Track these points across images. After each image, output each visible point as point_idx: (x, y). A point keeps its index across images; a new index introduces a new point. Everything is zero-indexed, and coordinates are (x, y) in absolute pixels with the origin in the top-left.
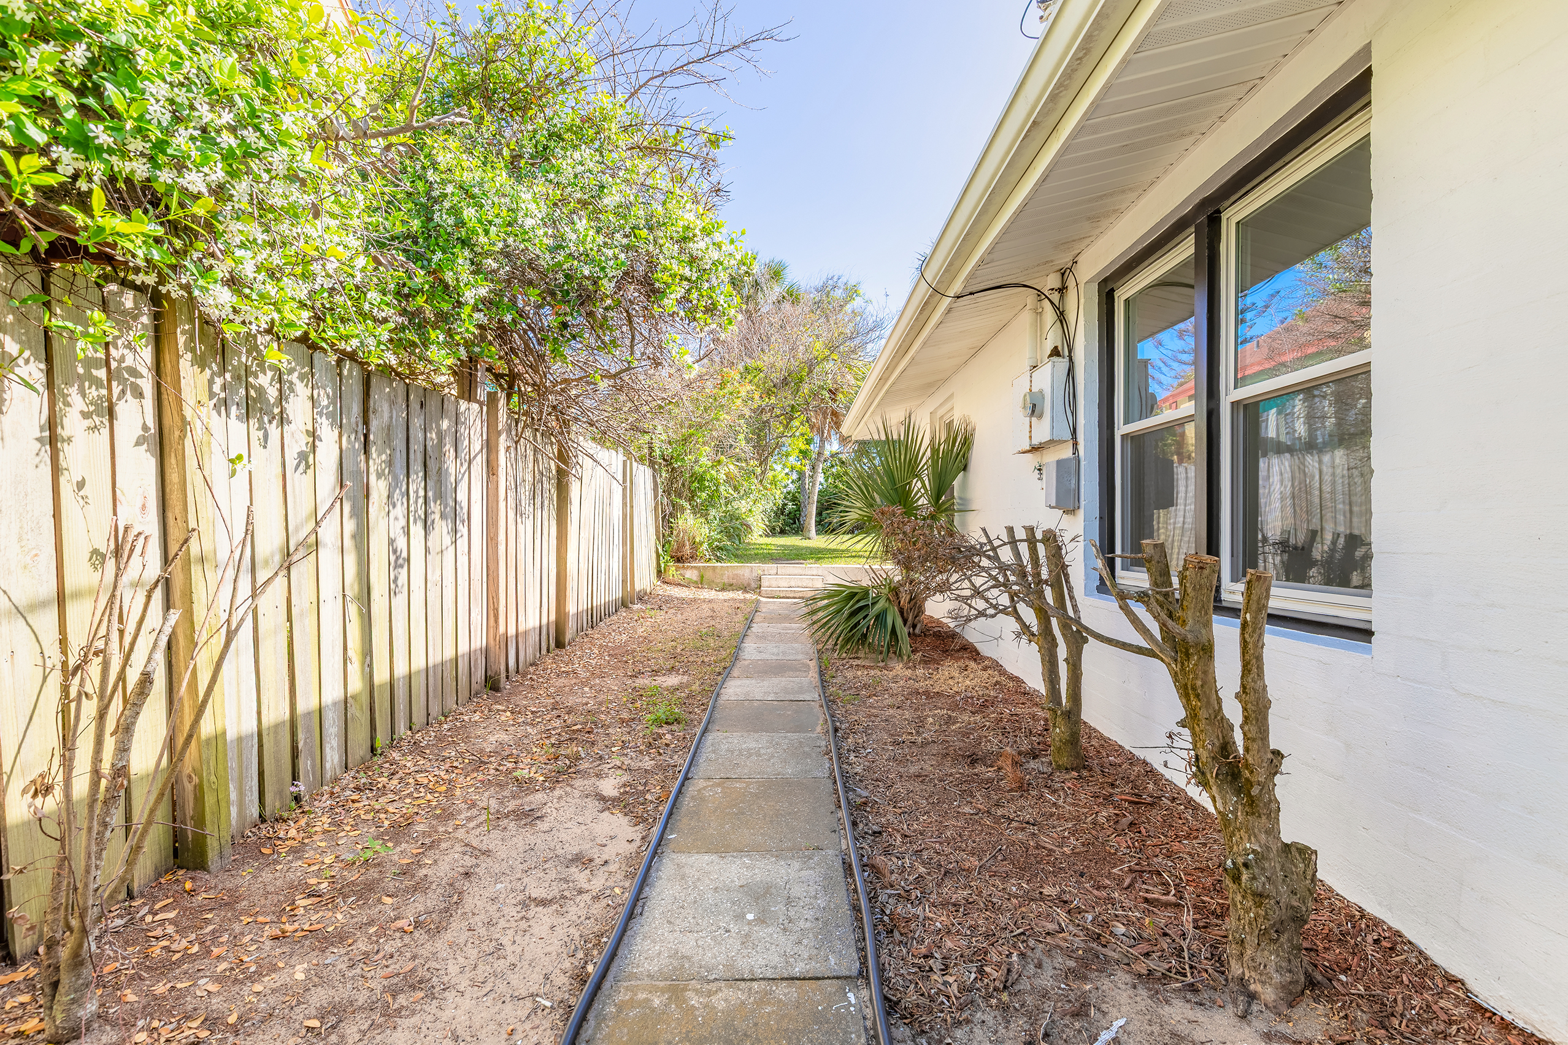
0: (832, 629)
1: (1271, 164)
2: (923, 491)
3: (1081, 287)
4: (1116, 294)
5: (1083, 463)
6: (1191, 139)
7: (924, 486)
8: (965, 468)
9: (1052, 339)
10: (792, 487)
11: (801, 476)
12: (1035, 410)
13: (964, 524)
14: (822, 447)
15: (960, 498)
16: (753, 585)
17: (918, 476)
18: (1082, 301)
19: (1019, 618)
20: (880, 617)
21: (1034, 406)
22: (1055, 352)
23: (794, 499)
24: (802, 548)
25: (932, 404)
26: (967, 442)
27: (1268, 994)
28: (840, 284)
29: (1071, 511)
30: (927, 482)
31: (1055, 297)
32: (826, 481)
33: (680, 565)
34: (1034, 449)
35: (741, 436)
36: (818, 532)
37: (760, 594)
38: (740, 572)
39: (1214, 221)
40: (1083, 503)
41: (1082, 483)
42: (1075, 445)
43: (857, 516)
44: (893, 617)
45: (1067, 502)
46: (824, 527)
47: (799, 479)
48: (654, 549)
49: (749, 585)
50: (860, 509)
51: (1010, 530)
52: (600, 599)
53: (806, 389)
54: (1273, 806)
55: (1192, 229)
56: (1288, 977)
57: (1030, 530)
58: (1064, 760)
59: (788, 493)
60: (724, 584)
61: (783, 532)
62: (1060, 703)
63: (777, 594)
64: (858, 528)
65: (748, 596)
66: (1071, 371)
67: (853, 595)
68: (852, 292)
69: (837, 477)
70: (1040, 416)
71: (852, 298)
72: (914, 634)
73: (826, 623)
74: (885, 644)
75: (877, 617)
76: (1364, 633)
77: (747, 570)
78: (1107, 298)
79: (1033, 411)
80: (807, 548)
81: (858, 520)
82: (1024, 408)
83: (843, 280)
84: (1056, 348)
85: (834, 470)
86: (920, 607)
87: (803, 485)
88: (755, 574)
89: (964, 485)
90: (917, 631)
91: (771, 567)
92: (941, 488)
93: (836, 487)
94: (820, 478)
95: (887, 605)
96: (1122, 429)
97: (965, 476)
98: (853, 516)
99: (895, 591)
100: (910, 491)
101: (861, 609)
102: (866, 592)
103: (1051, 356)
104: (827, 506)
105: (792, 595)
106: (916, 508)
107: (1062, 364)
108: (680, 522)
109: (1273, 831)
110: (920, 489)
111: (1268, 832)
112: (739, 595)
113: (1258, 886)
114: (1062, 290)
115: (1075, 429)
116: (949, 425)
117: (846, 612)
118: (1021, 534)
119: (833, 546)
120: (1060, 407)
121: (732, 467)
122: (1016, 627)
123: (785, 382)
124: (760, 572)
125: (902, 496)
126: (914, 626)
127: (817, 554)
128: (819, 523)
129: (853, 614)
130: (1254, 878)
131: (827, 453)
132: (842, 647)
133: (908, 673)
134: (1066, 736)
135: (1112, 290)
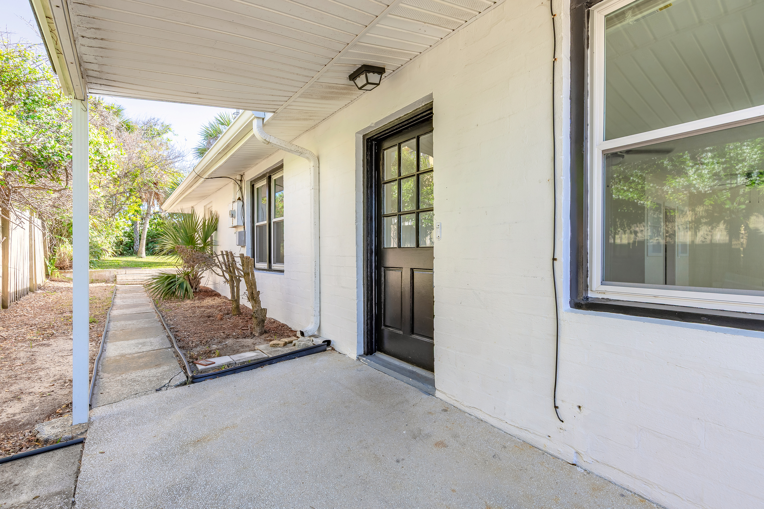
0: (160, 290)
1: (276, 171)
2: (199, 238)
3: (245, 182)
4: (255, 186)
5: (246, 233)
6: (261, 160)
7: (199, 236)
8: (216, 230)
9: (238, 195)
10: (128, 229)
11: (134, 223)
12: (233, 216)
13: (216, 250)
14: (149, 207)
15: (215, 241)
16: (111, 280)
17: (198, 232)
18: (246, 186)
19: (225, 277)
20: (181, 285)
21: (232, 214)
22: (239, 199)
23: (129, 236)
24: (139, 262)
25: (205, 202)
26: (217, 220)
27: (257, 335)
28: (159, 122)
29: (243, 246)
30: (201, 235)
31: (239, 182)
32: (151, 227)
33: (62, 271)
34: (235, 227)
35: (102, 206)
36: (147, 255)
37: (116, 283)
38: (102, 273)
39: (270, 178)
40: (246, 244)
41: (246, 238)
42: (244, 227)
43: (171, 247)
44: (187, 284)
45: (242, 243)
46: (150, 251)
47: (133, 225)
48: (43, 263)
49: (109, 280)
50: (171, 244)
51: (222, 252)
52: (20, 288)
53: (139, 180)
54: (259, 301)
55: (266, 178)
56: (260, 331)
57: (227, 252)
58: (235, 313)
59: (125, 233)
60: (93, 280)
61: (122, 254)
62: (235, 298)
63: (127, 283)
64: (171, 252)
65: (109, 285)
66: (243, 206)
67: (169, 277)
68: (167, 129)
69: (159, 224)
70: (235, 218)
71: (166, 132)
72: (196, 292)
73: (157, 288)
74: (182, 294)
75: (180, 285)
76: (282, 271)
77: (107, 273)
78: (253, 186)
79: (232, 216)
80: (141, 262)
81: (171, 249)
82: (230, 214)
83: (161, 121)
84: (239, 197)
85: (155, 221)
86: (199, 281)
87: (135, 229)
88: (112, 274)
89: (216, 235)
90: (197, 290)
91: (123, 271)
92: (206, 235)
93: (157, 230)
94: (148, 226)
95: (184, 280)
96: (256, 224)
97: (216, 233)
98: (169, 247)
99: (188, 275)
100: (194, 238)
101: (172, 282)
102: (174, 276)
103: (238, 200)
104: (152, 239)
105: (135, 283)
106: (197, 244)
107: (241, 203)
108: (62, 249)
109: (260, 306)
110: (198, 236)
111: (258, 306)
112: (104, 284)
113: (256, 316)
114: (241, 181)
115: (244, 223)
116: (211, 212)
117: (166, 283)
118: (224, 253)
119: (157, 261)
120: (240, 216)
121: (95, 220)
122: (225, 280)
123: (126, 175)
124: (115, 273)
125: (190, 240)
126: (196, 289)
127: (149, 265)
128: (147, 249)
129: (169, 284)
130: (255, 315)
131: (152, 212)
132: (164, 297)
133: (192, 302)
134: (235, 306)
135: (254, 185)
